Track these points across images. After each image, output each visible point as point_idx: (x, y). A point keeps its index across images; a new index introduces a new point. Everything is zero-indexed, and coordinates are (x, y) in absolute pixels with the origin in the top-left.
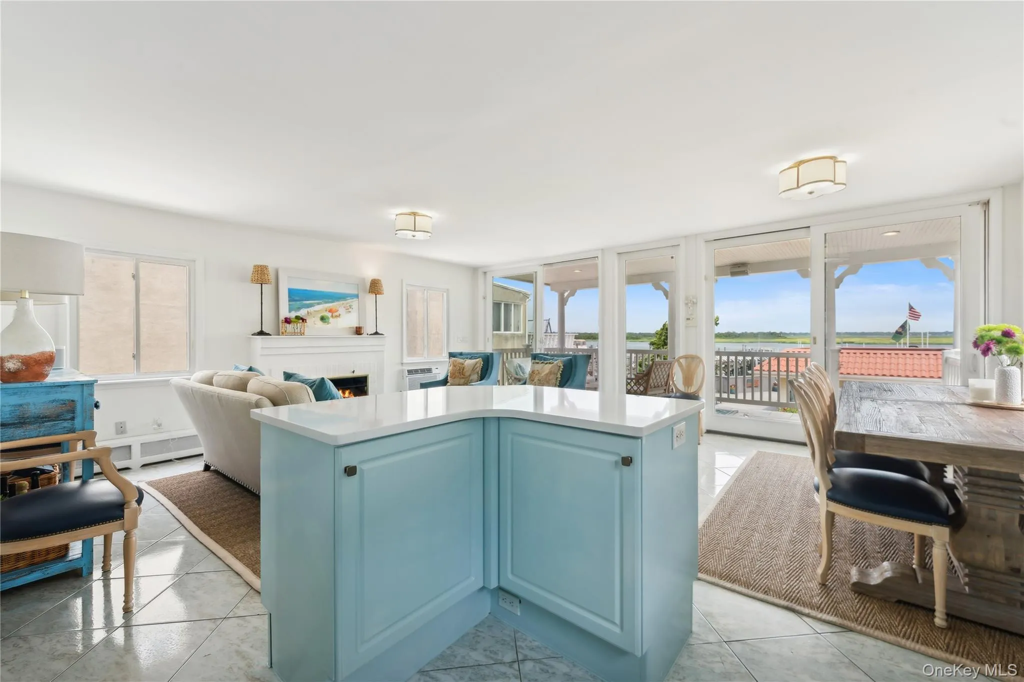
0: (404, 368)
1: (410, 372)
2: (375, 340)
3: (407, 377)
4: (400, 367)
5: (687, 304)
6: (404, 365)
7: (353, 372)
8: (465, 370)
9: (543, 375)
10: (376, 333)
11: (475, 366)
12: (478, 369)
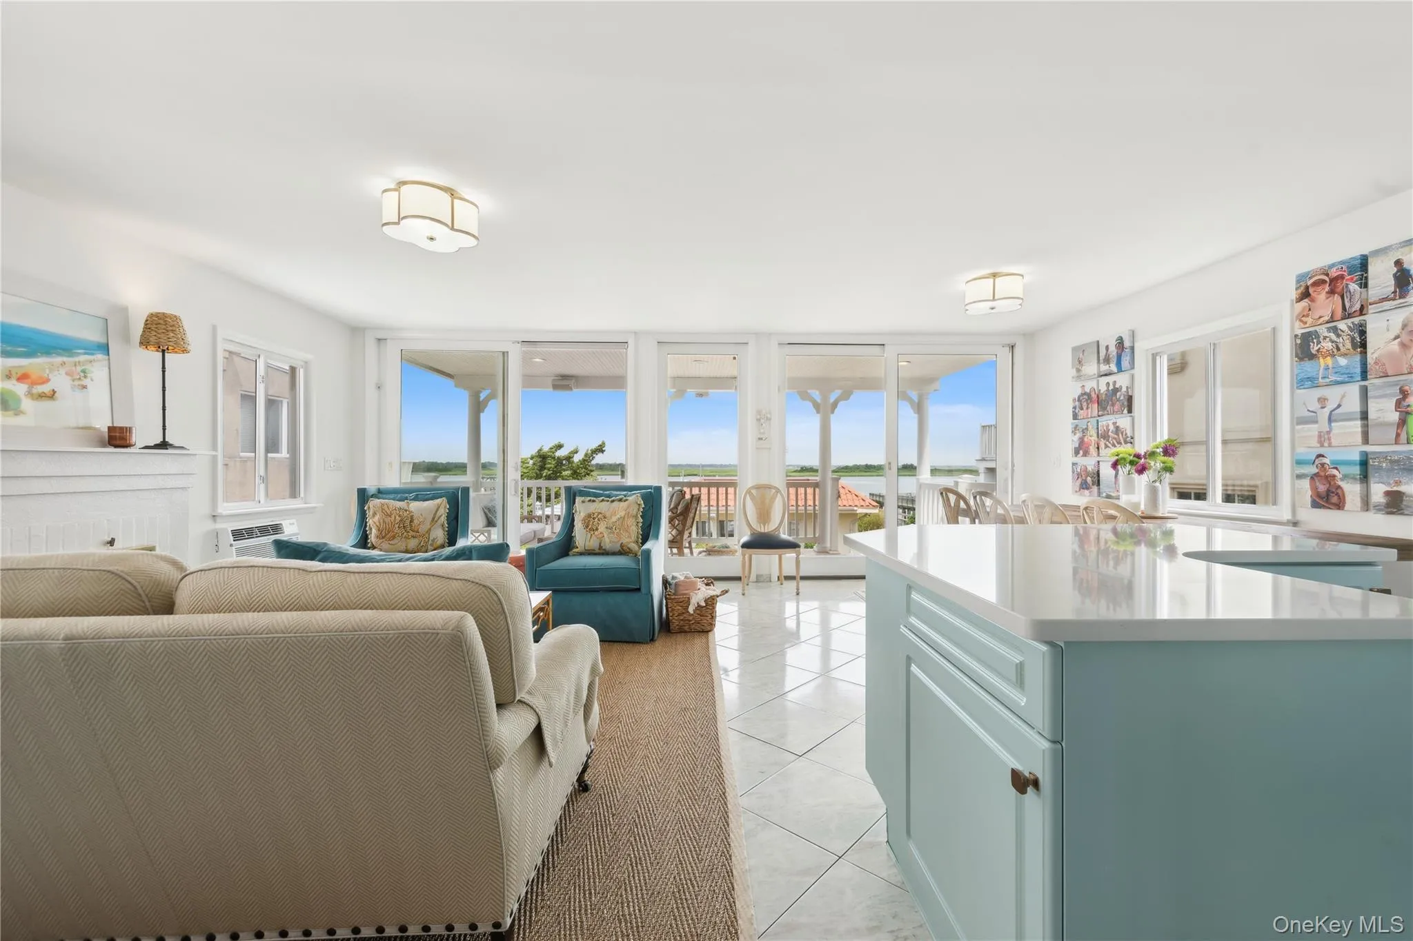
0: (220, 525)
1: (238, 535)
2: (161, 461)
3: (231, 545)
4: (210, 526)
5: (758, 420)
6: (218, 520)
7: (112, 542)
8: (416, 522)
9: (614, 519)
10: (164, 445)
11: (436, 512)
12: (442, 518)
